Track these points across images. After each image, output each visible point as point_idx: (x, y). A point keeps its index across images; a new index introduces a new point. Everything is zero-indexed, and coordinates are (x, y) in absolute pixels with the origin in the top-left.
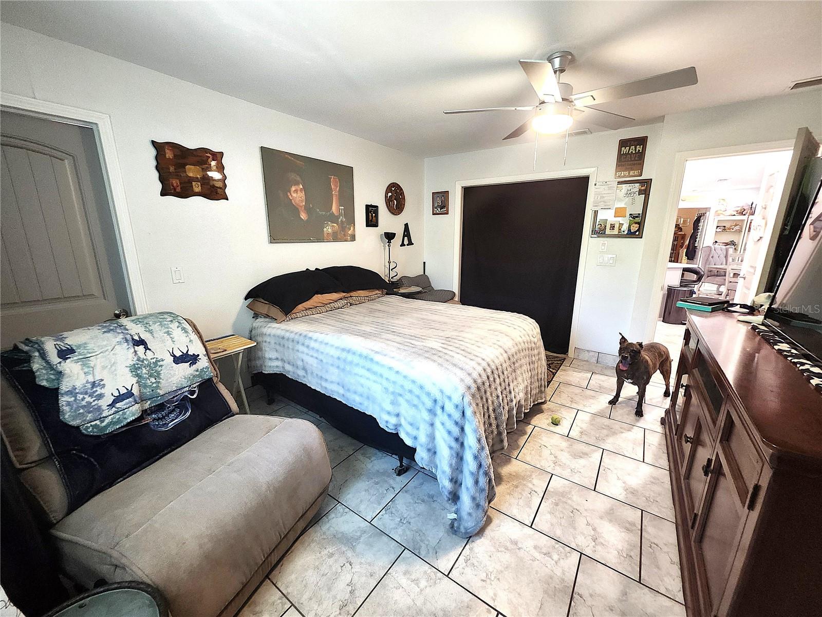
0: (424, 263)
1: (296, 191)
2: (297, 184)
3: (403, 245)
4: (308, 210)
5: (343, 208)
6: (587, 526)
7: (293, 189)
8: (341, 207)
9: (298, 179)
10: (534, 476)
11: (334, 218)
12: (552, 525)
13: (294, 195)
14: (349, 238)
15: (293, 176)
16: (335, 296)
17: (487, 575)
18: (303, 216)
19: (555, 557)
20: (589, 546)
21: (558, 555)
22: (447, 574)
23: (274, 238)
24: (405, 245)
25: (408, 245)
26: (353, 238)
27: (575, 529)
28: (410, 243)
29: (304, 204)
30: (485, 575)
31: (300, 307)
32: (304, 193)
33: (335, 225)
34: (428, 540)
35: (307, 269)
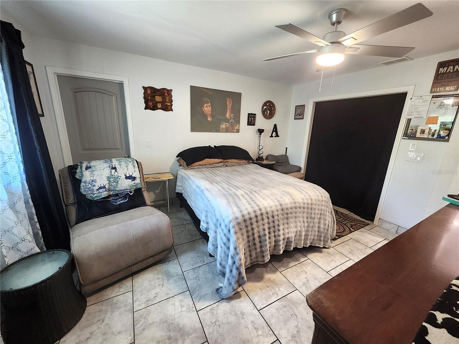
0: (287, 148)
1: (207, 107)
2: (208, 103)
3: (272, 136)
4: (212, 116)
5: (233, 115)
6: (295, 327)
7: (205, 105)
8: (232, 115)
9: (209, 100)
10: (283, 286)
11: (227, 121)
12: (272, 316)
13: (206, 109)
14: (235, 131)
15: (206, 99)
16: (217, 160)
17: (216, 321)
18: (209, 119)
19: (260, 333)
20: (286, 338)
21: (263, 332)
22: (197, 311)
23: (193, 129)
24: (273, 137)
25: (275, 137)
26: (238, 131)
27: (285, 324)
28: (277, 136)
29: (210, 113)
30: (215, 320)
31: (196, 163)
32: (211, 107)
33: (227, 124)
34: (201, 292)
35: (209, 146)
